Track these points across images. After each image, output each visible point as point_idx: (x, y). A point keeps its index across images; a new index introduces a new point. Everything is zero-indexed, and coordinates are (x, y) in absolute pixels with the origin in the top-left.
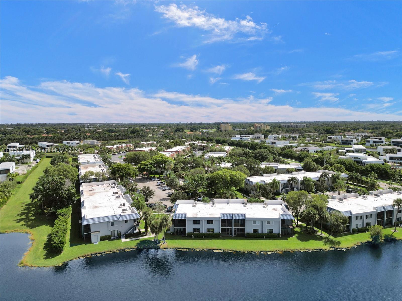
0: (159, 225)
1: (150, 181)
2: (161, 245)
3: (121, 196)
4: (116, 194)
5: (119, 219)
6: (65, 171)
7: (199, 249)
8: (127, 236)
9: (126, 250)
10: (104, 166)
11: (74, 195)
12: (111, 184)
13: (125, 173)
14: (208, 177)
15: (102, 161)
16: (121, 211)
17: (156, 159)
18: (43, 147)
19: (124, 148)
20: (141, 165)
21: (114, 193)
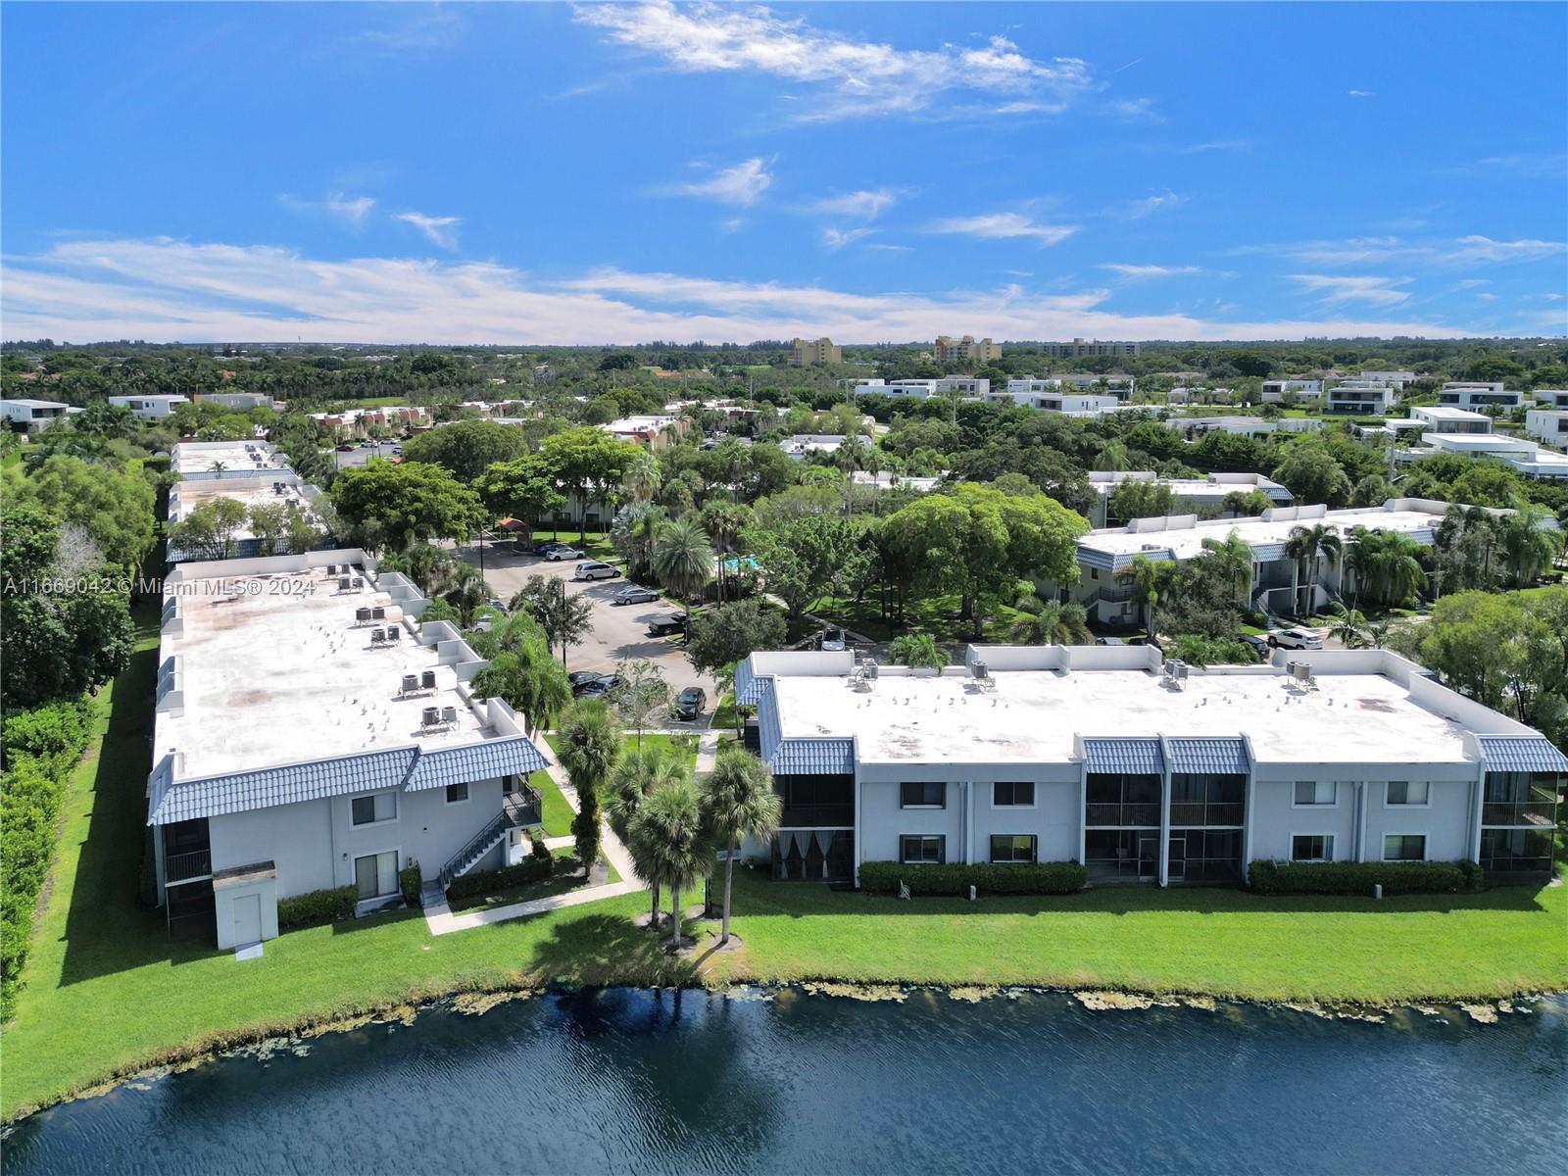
0: (695, 819)
1: (538, 561)
2: (704, 957)
3: (403, 631)
4: (373, 622)
5: (405, 781)
6: (81, 496)
7: (975, 985)
8: (461, 896)
9: (462, 1003)
10: (300, 489)
11: (116, 626)
12: (339, 569)
13: (417, 513)
14: (868, 531)
15: (287, 466)
16: (416, 723)
17: (567, 450)
18: (16, 418)
19: (388, 425)
20: (489, 481)
21: (362, 614)
